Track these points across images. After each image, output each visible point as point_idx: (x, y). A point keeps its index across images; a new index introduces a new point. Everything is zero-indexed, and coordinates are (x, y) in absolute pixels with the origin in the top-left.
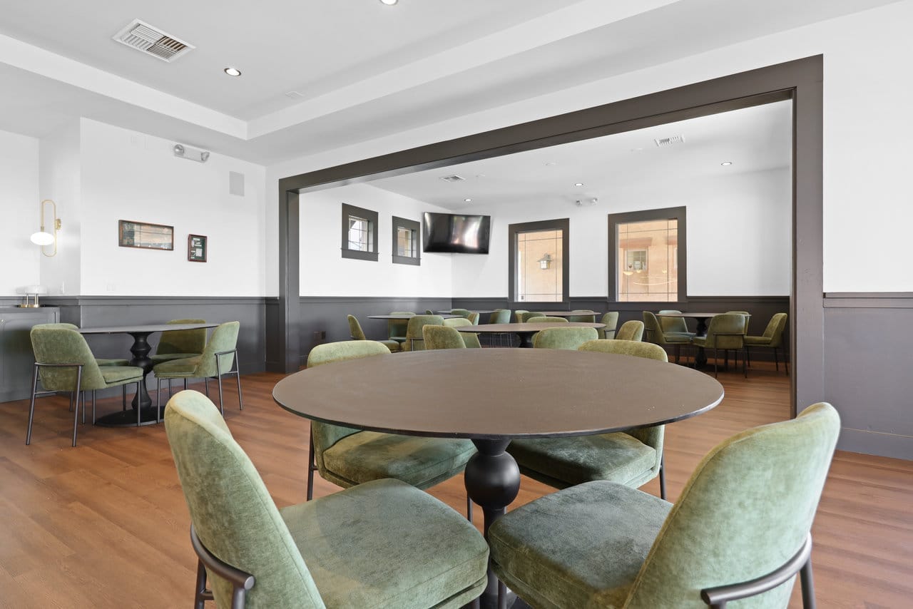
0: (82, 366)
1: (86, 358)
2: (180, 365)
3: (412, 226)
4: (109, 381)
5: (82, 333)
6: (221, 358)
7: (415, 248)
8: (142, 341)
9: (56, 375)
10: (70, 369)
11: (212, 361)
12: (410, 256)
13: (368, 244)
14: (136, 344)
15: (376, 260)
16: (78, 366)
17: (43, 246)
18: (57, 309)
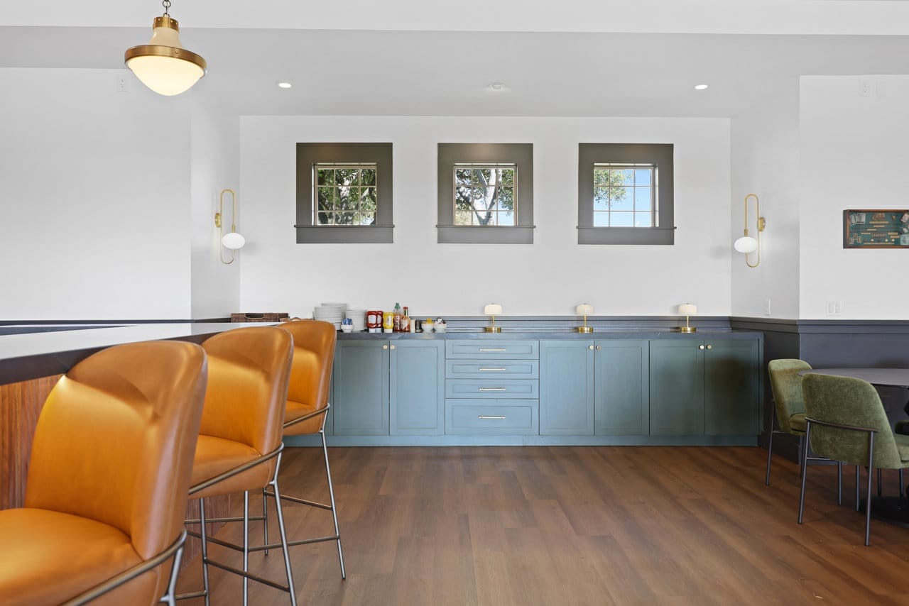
0: (874, 432)
1: (878, 421)
4: (905, 459)
5: (873, 385)
9: (837, 439)
10: (858, 434)
16: (869, 432)
17: (746, 254)
18: (760, 336)
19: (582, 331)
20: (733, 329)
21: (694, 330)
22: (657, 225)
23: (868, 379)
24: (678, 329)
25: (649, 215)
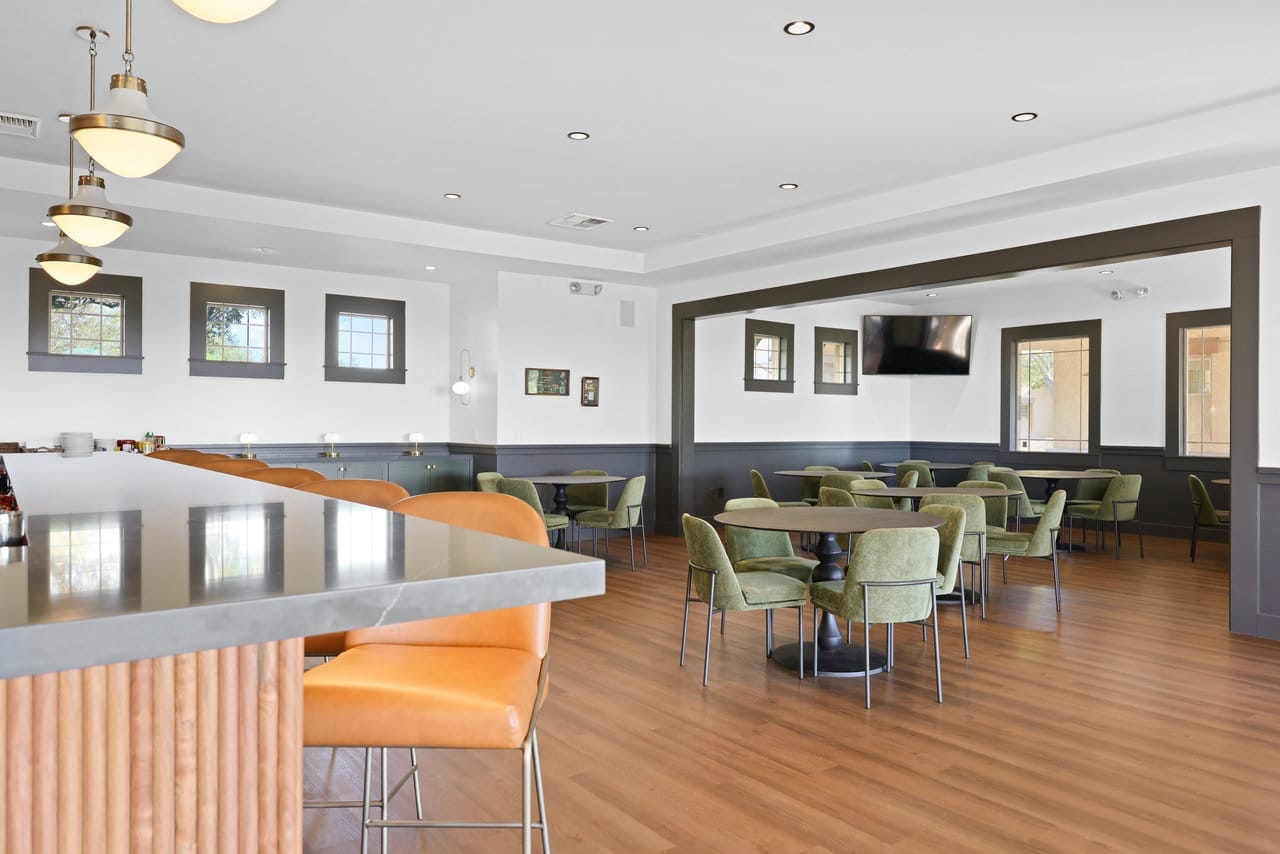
2: (598, 515)
3: (845, 337)
6: (631, 510)
7: (849, 369)
8: (562, 491)
11: (624, 513)
12: (841, 381)
13: (780, 369)
14: (558, 495)
15: (791, 390)
17: (461, 395)
18: (471, 457)
19: (330, 455)
20: (451, 452)
21: (421, 454)
22: (392, 367)
23: (530, 481)
24: (408, 453)
25: (385, 358)
